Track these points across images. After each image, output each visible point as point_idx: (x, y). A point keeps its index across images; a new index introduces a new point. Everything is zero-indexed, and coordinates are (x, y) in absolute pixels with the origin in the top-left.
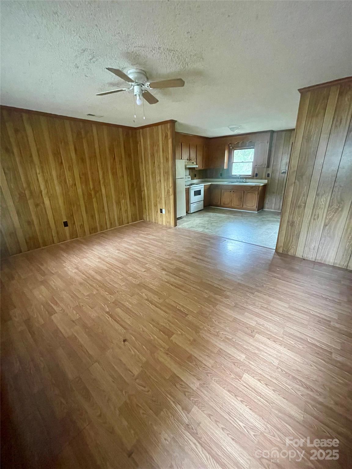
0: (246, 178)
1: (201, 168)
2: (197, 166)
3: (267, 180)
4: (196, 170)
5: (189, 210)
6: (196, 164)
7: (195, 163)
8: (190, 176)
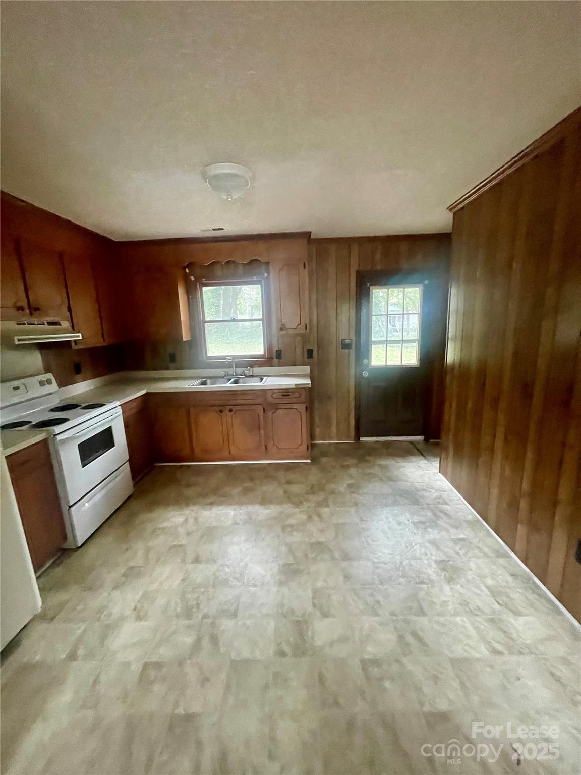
0: (252, 365)
1: (97, 341)
2: (80, 336)
3: (308, 367)
4: (79, 351)
5: (65, 538)
6: (73, 329)
7: (65, 324)
8: (50, 376)
